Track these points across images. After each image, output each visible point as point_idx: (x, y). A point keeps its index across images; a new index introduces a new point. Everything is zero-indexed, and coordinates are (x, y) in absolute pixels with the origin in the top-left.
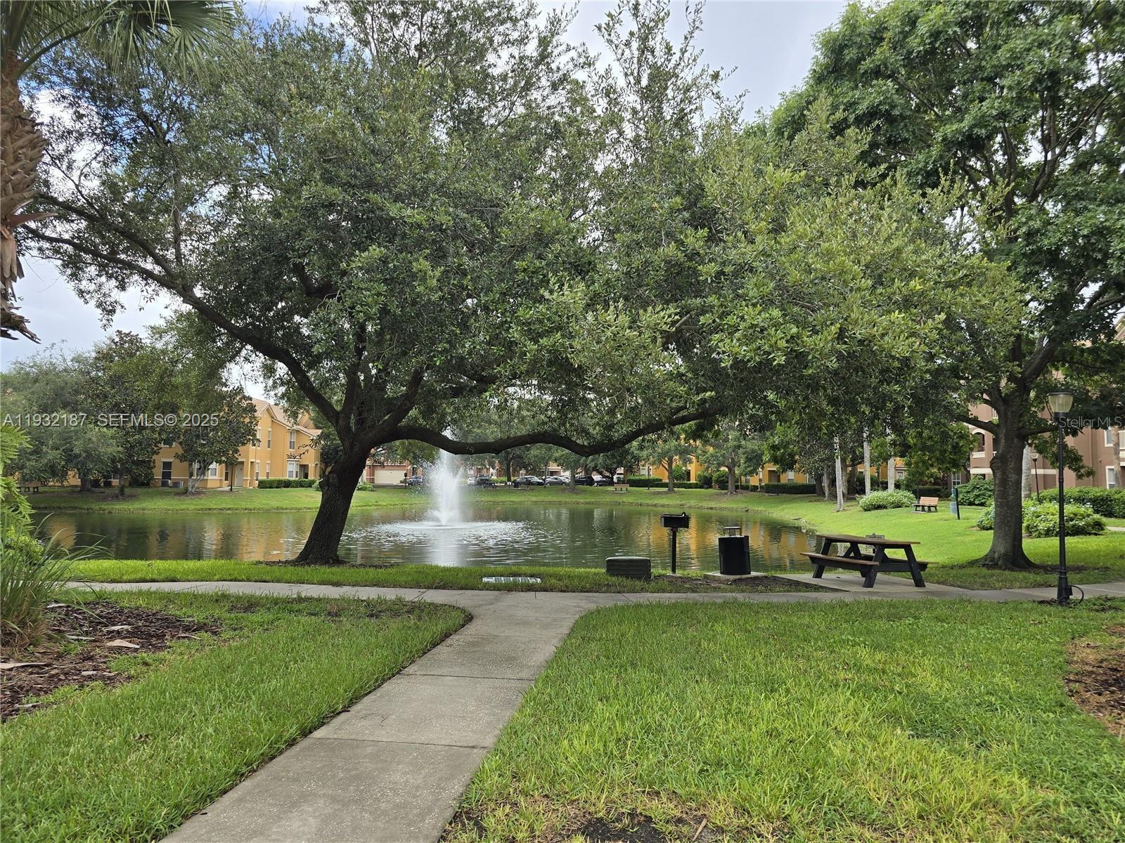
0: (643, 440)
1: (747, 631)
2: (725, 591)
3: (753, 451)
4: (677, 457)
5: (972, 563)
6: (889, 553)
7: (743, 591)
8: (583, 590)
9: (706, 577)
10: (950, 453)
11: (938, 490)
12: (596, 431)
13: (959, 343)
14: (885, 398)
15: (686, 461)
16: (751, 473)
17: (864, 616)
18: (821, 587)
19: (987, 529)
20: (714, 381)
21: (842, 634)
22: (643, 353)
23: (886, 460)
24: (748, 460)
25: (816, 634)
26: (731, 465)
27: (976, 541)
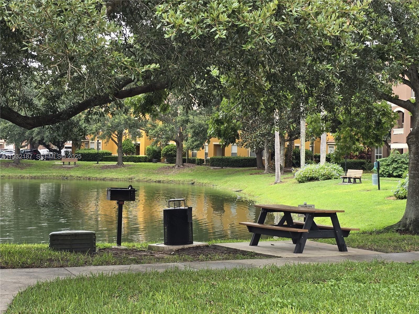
0: (89, 113)
1: (186, 298)
2: (168, 261)
3: (200, 126)
4: (127, 131)
5: (388, 229)
6: (318, 221)
7: (185, 260)
8: (24, 266)
9: (150, 248)
10: (374, 129)
11: (363, 163)
12: (39, 103)
13: (385, 26)
14: (318, 76)
15: (136, 135)
16: (197, 147)
17: (294, 280)
18: (257, 254)
19: (402, 198)
20: (159, 54)
21: (272, 297)
22: (86, 20)
23: (319, 135)
24: (196, 134)
25: (248, 299)
26: (179, 139)
27: (392, 209)
